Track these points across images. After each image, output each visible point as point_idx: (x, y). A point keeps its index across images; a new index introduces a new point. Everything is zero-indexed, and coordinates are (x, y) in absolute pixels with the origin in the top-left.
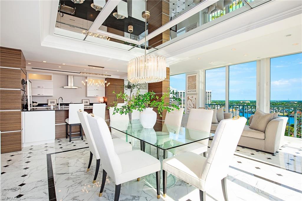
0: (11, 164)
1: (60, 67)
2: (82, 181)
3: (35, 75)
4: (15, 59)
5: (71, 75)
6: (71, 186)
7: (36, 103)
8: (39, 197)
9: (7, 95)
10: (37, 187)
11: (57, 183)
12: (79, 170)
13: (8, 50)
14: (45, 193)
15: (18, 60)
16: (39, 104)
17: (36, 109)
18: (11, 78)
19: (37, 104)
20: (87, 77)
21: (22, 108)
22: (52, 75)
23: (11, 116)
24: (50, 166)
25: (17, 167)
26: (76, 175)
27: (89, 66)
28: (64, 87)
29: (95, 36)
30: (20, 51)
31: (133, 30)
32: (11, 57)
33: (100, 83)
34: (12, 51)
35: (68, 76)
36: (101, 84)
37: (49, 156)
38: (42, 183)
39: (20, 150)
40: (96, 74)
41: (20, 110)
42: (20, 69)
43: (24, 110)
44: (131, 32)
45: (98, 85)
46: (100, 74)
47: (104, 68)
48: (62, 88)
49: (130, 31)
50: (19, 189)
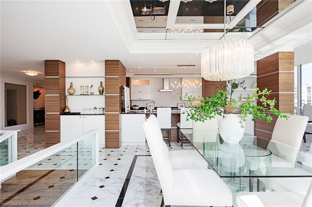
0: (108, 158)
1: (155, 71)
2: (150, 190)
3: (137, 80)
4: (115, 69)
5: (167, 78)
6: (140, 192)
7: (138, 106)
8: (113, 193)
9: (110, 99)
10: (115, 183)
11: (131, 184)
12: (153, 178)
13: (111, 62)
14: (119, 191)
15: (117, 69)
16: (140, 108)
17: (138, 112)
18: (112, 85)
19: (138, 108)
20: (182, 78)
21: (121, 111)
22: (150, 79)
23: (112, 117)
24: (133, 166)
25: (111, 162)
26: (149, 182)
27: (178, 66)
28: (160, 91)
29: (185, 32)
30: (118, 61)
31: (233, 11)
32: (112, 68)
33: (190, 84)
34: (113, 62)
35: (164, 79)
36: (192, 85)
37: (136, 157)
38: (121, 180)
39: (118, 148)
40: (187, 74)
41: (118, 113)
42: (118, 77)
43: (123, 113)
44: (231, 13)
45: (188, 87)
46: (191, 74)
47: (195, 65)
48: (159, 92)
49: (229, 12)
50: (105, 181)
